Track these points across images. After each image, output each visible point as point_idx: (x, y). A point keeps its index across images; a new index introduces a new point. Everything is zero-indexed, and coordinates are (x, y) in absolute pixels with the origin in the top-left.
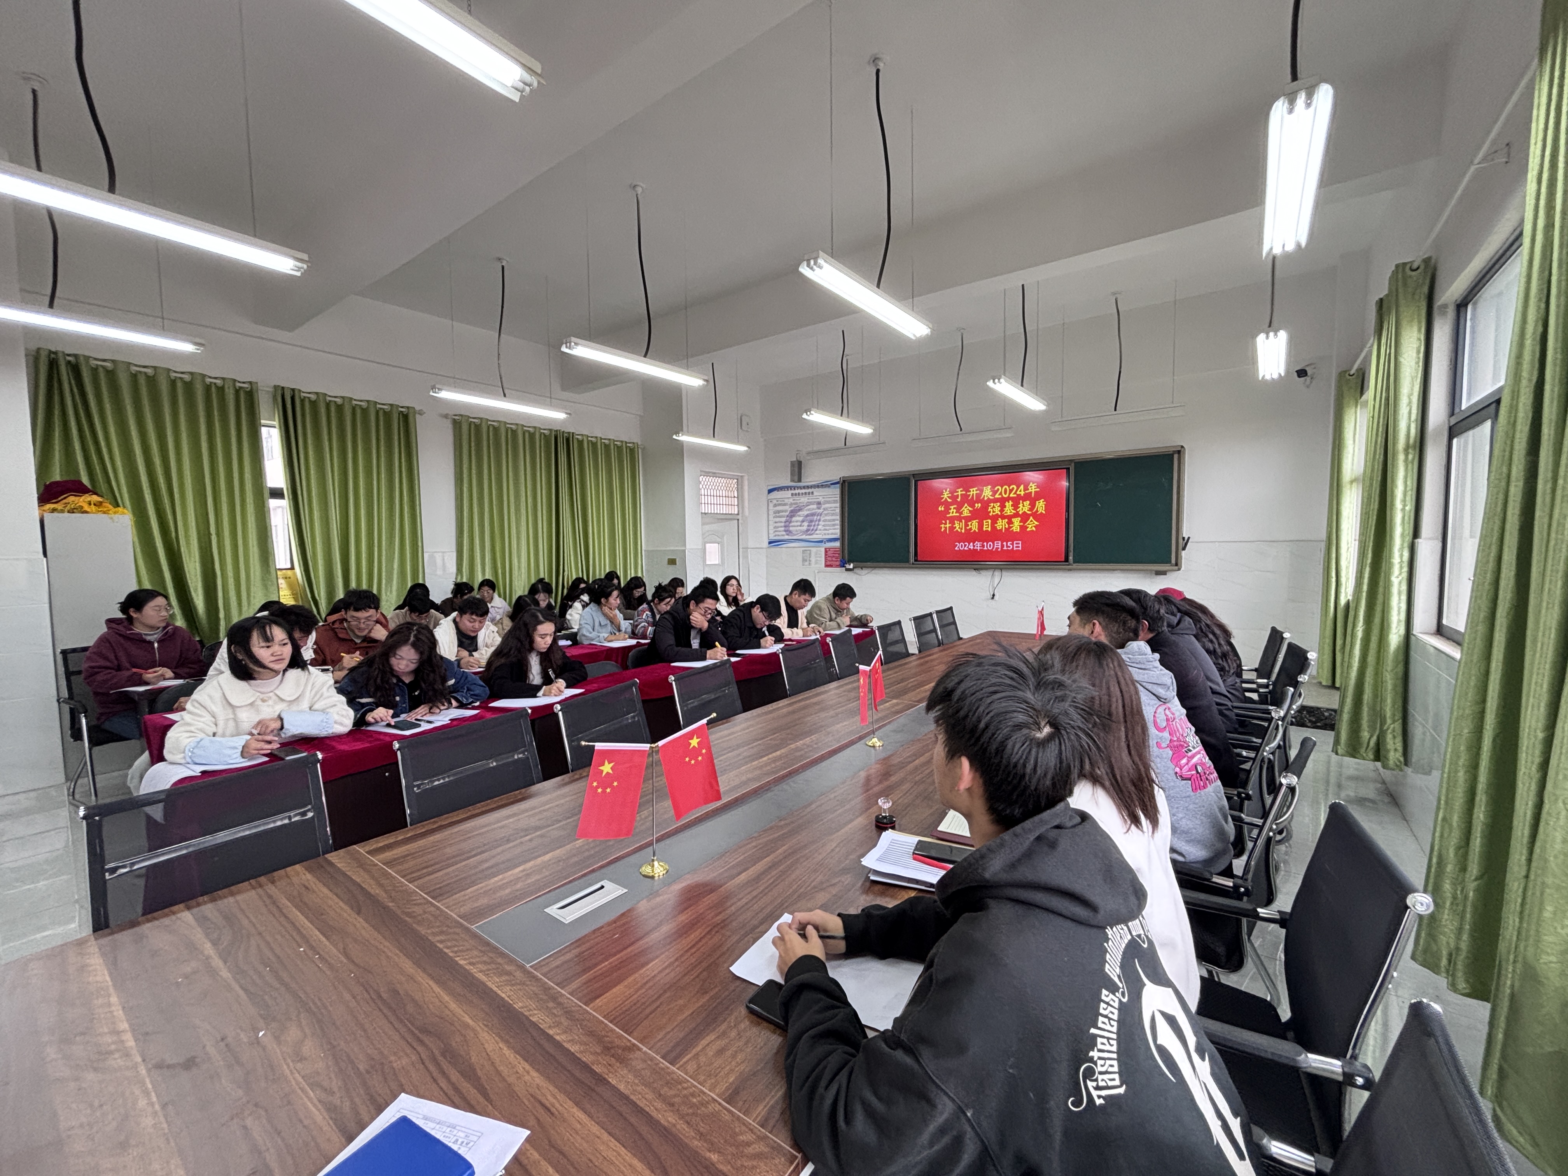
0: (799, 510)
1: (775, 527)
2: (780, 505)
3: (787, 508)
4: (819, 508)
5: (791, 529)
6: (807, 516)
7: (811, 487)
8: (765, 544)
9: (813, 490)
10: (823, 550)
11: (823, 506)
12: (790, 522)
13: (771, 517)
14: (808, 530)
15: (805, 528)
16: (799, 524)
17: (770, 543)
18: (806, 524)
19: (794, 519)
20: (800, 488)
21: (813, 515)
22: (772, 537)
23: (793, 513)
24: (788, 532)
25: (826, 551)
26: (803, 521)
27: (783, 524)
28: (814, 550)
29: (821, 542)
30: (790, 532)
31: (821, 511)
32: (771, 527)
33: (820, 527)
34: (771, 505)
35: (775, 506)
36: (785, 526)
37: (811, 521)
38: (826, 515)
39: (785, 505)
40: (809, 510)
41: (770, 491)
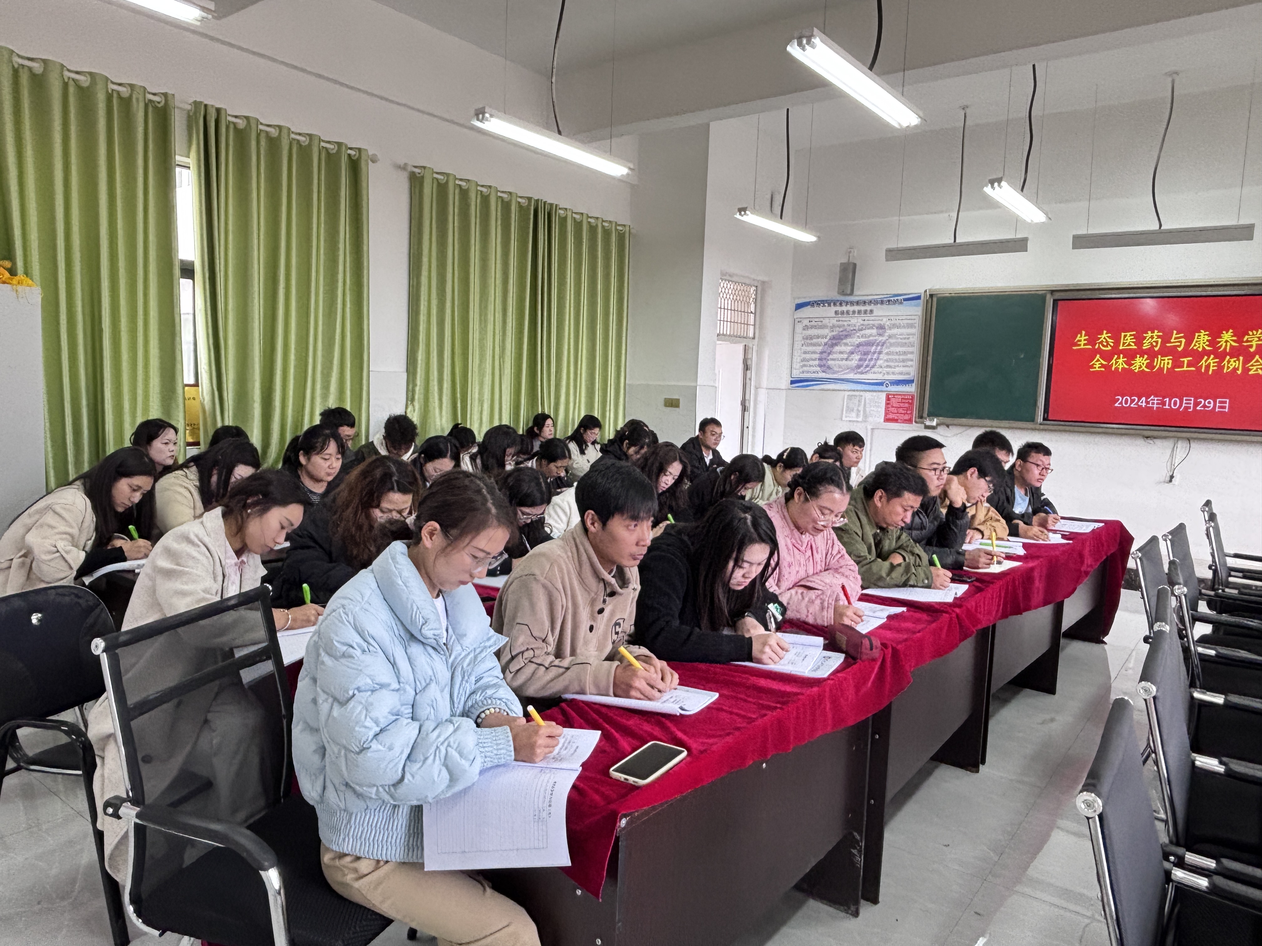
0: (846, 336)
1: (804, 360)
2: (812, 327)
3: (826, 331)
4: (880, 335)
5: (830, 362)
6: (859, 345)
7: (870, 302)
8: (785, 383)
9: (872, 307)
10: (883, 396)
11: (889, 332)
12: (829, 354)
13: (797, 345)
14: (859, 367)
15: (854, 363)
16: (845, 356)
17: (792, 382)
18: (856, 357)
19: (837, 348)
20: (852, 303)
21: (870, 344)
22: (797, 374)
23: (836, 340)
24: (825, 367)
25: (888, 399)
26: (852, 353)
27: (817, 356)
28: (868, 395)
29: (881, 384)
30: (829, 368)
31: (884, 339)
32: (797, 359)
33: (880, 362)
34: (799, 328)
35: (806, 328)
36: (820, 359)
37: (866, 353)
38: (892, 345)
39: (824, 327)
40: (862, 336)
41: (799, 306)
